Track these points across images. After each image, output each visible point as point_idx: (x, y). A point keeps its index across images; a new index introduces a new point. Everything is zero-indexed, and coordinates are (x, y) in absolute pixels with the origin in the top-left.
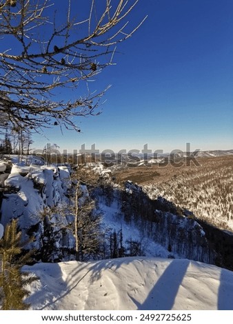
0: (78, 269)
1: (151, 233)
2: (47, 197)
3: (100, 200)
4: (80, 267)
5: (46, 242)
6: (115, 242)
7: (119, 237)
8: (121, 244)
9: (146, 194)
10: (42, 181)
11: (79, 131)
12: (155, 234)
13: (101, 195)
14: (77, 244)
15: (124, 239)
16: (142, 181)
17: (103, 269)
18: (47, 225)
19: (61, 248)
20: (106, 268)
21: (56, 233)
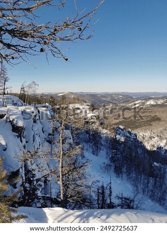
0: (64, 216)
1: (146, 189)
2: (27, 142)
3: (85, 147)
4: (66, 214)
5: (28, 189)
6: (103, 197)
7: (107, 192)
8: (110, 199)
9: (141, 142)
10: (20, 124)
11: (67, 60)
12: (152, 191)
13: (87, 142)
14: (62, 192)
15: (114, 195)
16: (137, 127)
17: (91, 218)
18: (28, 171)
19: (43, 197)
20: (95, 217)
21: (38, 180)
